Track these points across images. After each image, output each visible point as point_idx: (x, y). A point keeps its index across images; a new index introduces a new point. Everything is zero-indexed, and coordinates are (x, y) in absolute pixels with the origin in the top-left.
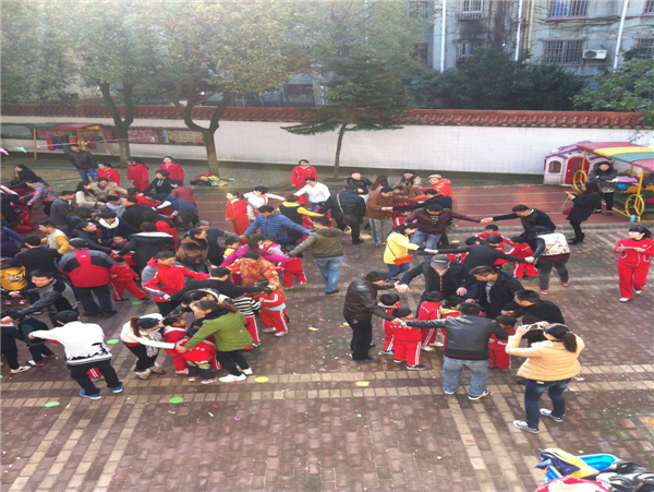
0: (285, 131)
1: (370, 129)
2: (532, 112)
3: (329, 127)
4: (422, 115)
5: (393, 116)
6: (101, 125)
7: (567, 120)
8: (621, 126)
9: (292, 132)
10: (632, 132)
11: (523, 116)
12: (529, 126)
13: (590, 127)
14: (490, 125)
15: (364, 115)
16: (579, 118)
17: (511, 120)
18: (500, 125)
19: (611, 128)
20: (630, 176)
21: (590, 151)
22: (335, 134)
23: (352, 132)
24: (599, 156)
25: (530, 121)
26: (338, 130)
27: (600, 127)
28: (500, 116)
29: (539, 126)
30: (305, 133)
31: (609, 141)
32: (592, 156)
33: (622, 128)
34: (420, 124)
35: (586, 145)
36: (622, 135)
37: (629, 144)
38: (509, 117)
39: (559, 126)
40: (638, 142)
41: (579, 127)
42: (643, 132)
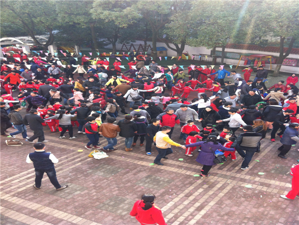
6: (272, 56)
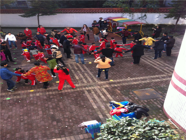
0: (20, 17)
1: (46, 15)
2: (94, 9)
3: (34, 15)
4: (62, 10)
5: (53, 11)
7: (104, 11)
8: (119, 12)
9: (23, 17)
10: (122, 14)
11: (91, 10)
12: (93, 13)
13: (110, 13)
14: (82, 13)
15: (44, 11)
16: (107, 10)
17: (88, 11)
18: (85, 13)
19: (116, 13)
20: (123, 27)
21: (111, 20)
22: (36, 17)
23: (41, 16)
24: (114, 21)
25: (93, 11)
26: (37, 16)
27: (113, 13)
28: (85, 10)
29: (96, 13)
30: (27, 17)
31: (116, 17)
32: (112, 21)
33: (119, 13)
34: (62, 13)
35: (110, 18)
36: (119, 15)
37: (121, 17)
38: (87, 10)
39: (102, 13)
40: (124, 17)
41: (107, 13)
42: (125, 14)
